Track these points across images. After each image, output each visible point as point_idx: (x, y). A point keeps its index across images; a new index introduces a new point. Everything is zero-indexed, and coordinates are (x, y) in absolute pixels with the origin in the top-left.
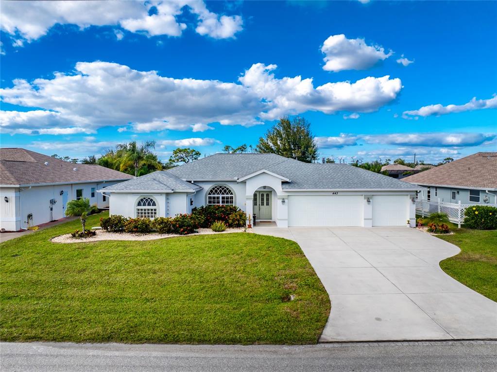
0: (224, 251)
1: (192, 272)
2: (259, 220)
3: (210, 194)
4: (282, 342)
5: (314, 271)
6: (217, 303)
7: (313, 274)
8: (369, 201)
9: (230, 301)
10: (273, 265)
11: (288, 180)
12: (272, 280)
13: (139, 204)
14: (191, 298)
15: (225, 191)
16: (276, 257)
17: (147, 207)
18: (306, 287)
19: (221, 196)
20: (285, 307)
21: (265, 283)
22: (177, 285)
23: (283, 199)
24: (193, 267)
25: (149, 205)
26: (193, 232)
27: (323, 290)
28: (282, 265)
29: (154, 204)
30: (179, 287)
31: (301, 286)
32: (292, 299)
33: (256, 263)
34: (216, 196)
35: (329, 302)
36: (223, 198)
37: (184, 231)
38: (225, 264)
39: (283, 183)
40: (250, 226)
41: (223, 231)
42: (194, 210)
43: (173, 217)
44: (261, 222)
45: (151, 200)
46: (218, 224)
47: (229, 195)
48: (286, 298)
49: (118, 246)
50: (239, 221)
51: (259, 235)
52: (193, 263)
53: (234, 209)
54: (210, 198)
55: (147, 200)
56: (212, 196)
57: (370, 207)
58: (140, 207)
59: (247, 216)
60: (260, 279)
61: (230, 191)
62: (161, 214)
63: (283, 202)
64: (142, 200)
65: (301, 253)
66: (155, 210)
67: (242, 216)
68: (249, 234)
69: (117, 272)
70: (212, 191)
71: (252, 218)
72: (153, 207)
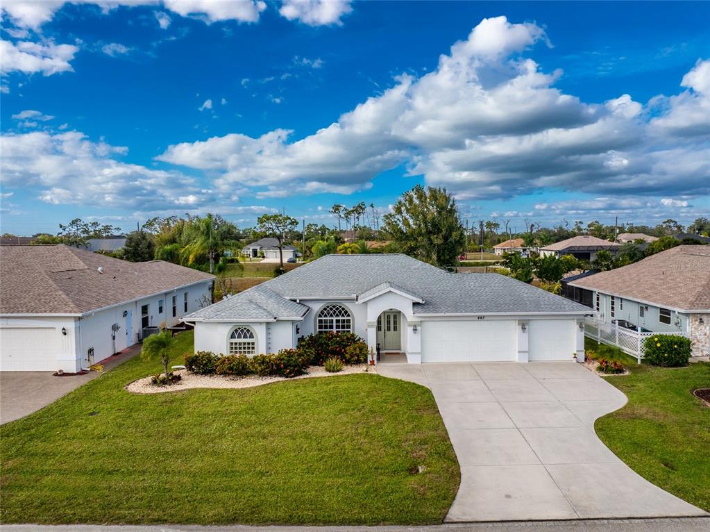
0: (342, 405)
1: (307, 436)
3: (320, 316)
5: (447, 434)
6: (339, 477)
7: (445, 438)
8: (524, 329)
9: (353, 474)
10: (400, 426)
11: (420, 301)
12: (399, 447)
13: (233, 336)
14: (309, 471)
15: (340, 312)
16: (404, 413)
17: (242, 340)
18: (436, 456)
19: (335, 319)
20: (412, 481)
21: (391, 451)
22: (292, 454)
23: (415, 326)
24: (308, 428)
25: (245, 337)
26: (301, 373)
27: (454, 461)
28: (411, 426)
29: (252, 336)
30: (295, 456)
31: (431, 455)
32: (420, 471)
33: (381, 423)
34: (328, 318)
35: (459, 475)
36: (338, 321)
37: (290, 373)
38: (344, 424)
39: (415, 304)
40: (372, 363)
41: (338, 371)
42: (301, 340)
43: (276, 352)
44: (386, 354)
45: (248, 331)
46: (333, 361)
47: (346, 318)
48: (413, 470)
50: (359, 358)
51: (385, 378)
52: (308, 423)
53: (352, 339)
54: (320, 321)
55: (242, 331)
56: (323, 318)
57: (525, 335)
58: (234, 341)
59: (369, 349)
60: (385, 446)
61: (346, 312)
62: (261, 350)
63: (415, 330)
64: (236, 331)
65: (435, 407)
66: (253, 344)
67: (363, 348)
68: (371, 376)
69: (221, 436)
70: (322, 312)
71: (375, 351)
72: (250, 340)
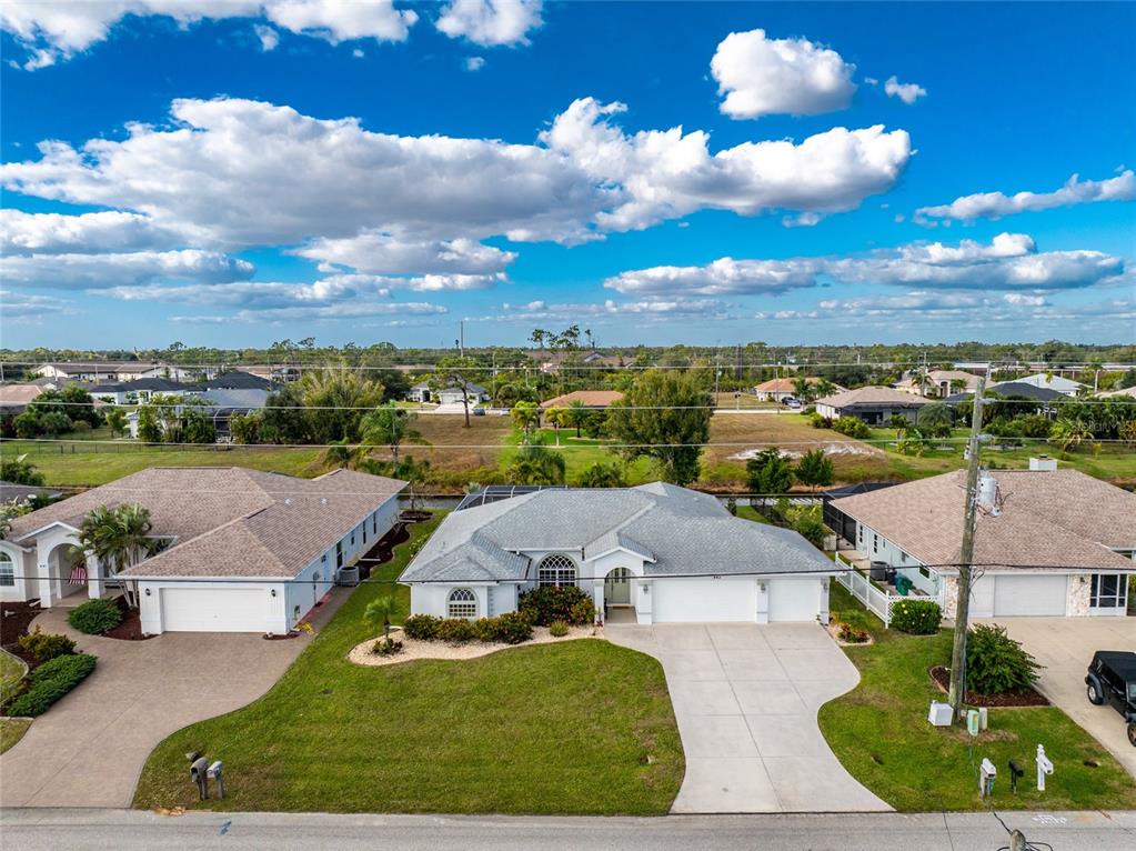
0: (573, 684)
1: (543, 722)
2: (612, 605)
3: (541, 567)
4: (637, 814)
5: (675, 721)
6: (575, 767)
7: (674, 727)
8: (763, 589)
9: (588, 764)
10: (631, 711)
11: (652, 560)
12: (630, 736)
13: (452, 598)
14: (548, 760)
15: (563, 563)
16: (635, 695)
17: (462, 602)
18: (664, 746)
19: (557, 570)
20: (641, 772)
21: (622, 740)
23: (646, 586)
24: (542, 713)
25: (465, 599)
26: (525, 638)
27: (681, 752)
28: (641, 712)
29: (472, 599)
31: (659, 746)
32: (650, 761)
33: (613, 707)
34: (550, 569)
35: (684, 767)
36: (561, 572)
37: (515, 639)
38: (577, 708)
39: (645, 562)
40: (600, 624)
41: (564, 635)
42: (521, 596)
43: (497, 615)
44: (614, 608)
45: (469, 593)
46: (558, 625)
47: (570, 569)
48: (642, 760)
49: (442, 673)
50: (586, 619)
51: (615, 646)
52: (542, 706)
53: (579, 596)
54: (542, 572)
55: (462, 593)
56: (545, 569)
57: (766, 596)
58: (453, 603)
59: (597, 609)
60: (616, 734)
61: (570, 563)
62: (482, 614)
63: (646, 590)
64: (456, 592)
65: (664, 686)
66: (474, 606)
67: (590, 608)
68: (600, 642)
70: (544, 563)
71: (602, 611)
72: (471, 603)
